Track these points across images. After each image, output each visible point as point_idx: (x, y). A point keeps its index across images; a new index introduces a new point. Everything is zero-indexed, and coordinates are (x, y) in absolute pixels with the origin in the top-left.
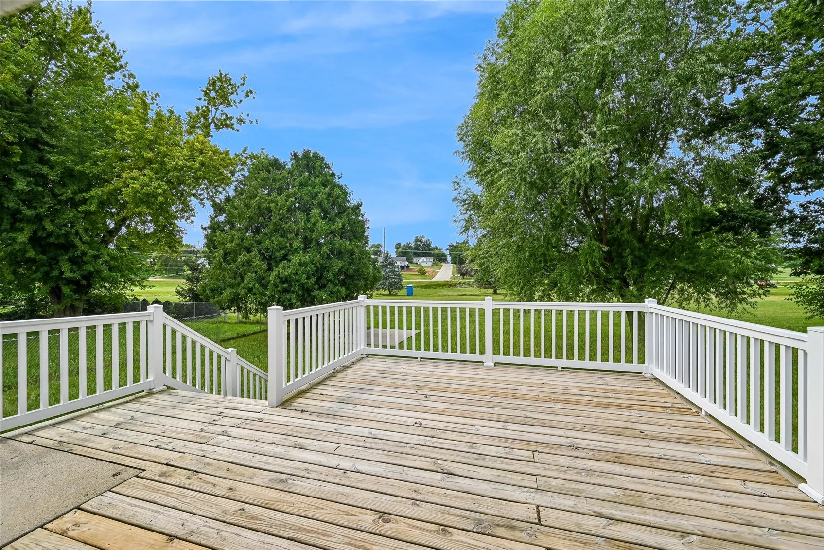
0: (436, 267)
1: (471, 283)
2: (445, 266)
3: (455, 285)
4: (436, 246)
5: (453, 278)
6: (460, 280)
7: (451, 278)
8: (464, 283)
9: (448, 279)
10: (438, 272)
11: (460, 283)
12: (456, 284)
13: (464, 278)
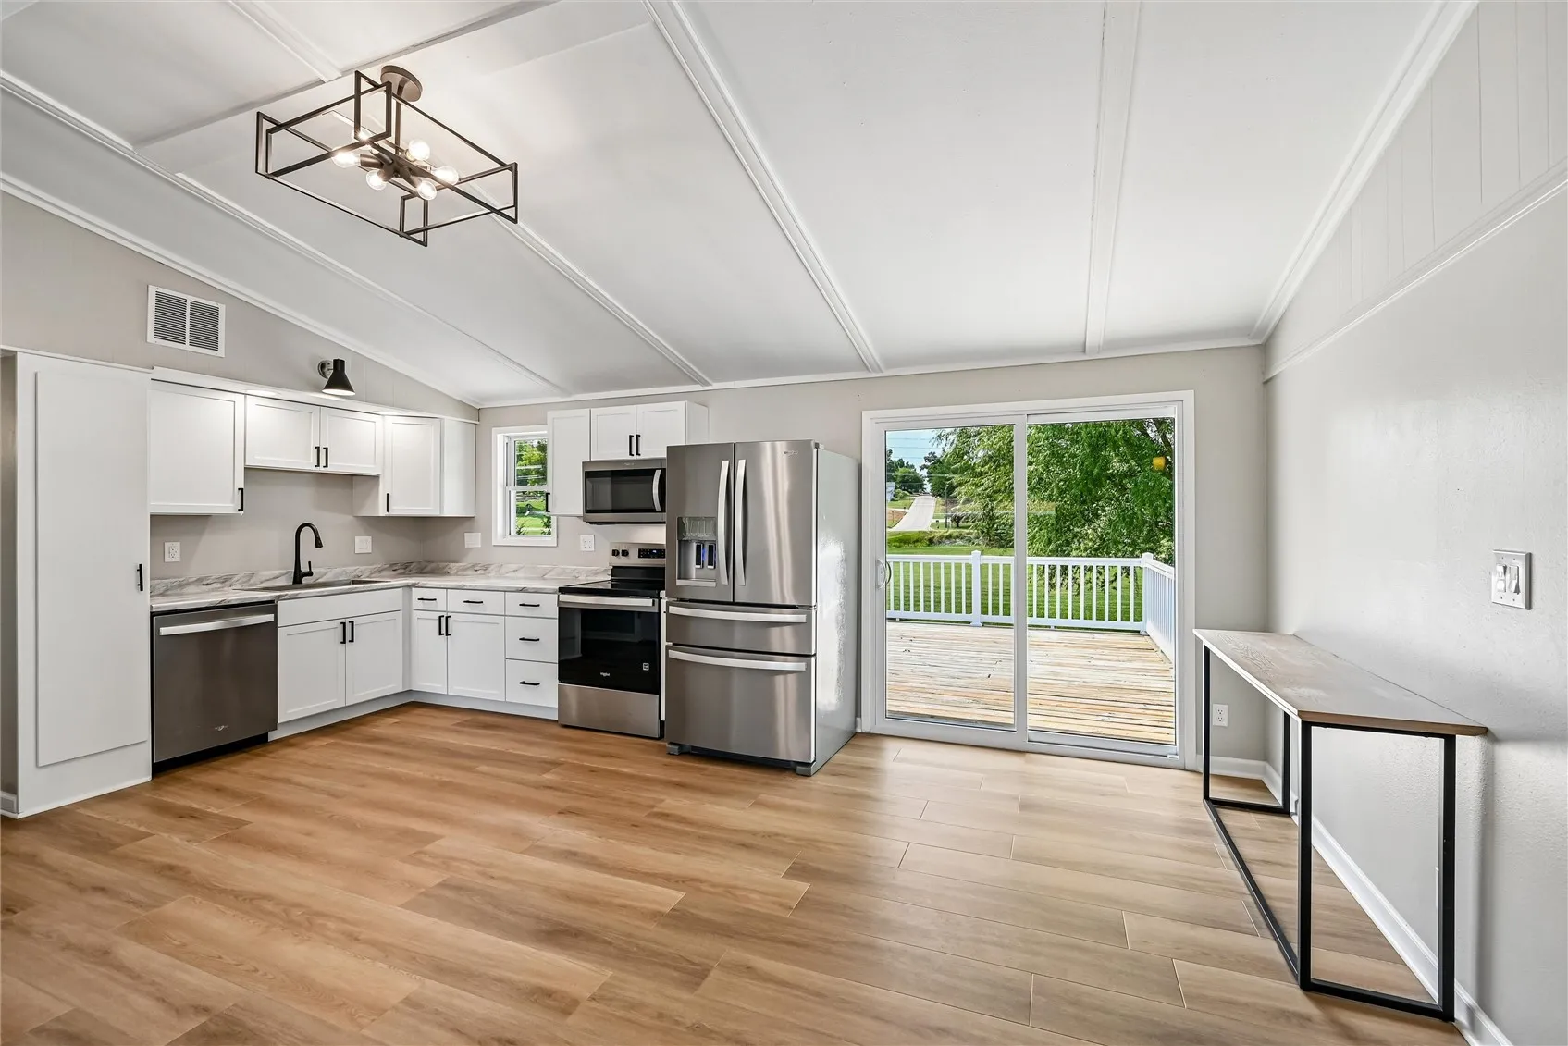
0: (900, 502)
1: (972, 536)
2: (919, 500)
3: (941, 540)
4: (901, 460)
5: (937, 525)
6: (951, 531)
7: (932, 525)
8: (957, 537)
9: (926, 527)
10: (905, 514)
11: (949, 537)
12: (941, 537)
13: (958, 527)
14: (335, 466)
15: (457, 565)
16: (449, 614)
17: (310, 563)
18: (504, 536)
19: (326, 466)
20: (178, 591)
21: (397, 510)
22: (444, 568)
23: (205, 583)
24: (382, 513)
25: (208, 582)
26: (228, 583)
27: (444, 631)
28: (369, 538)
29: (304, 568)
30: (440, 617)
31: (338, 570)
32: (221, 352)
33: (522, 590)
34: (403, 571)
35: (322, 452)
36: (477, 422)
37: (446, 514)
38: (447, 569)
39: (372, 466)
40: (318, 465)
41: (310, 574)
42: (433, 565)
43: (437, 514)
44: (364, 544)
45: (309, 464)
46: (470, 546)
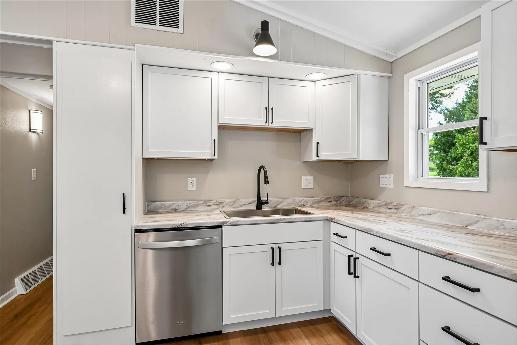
14: (279, 123)
15: (374, 201)
16: (358, 256)
17: (268, 194)
18: (417, 178)
19: (272, 122)
20: (193, 209)
21: (325, 155)
22: (364, 203)
23: (208, 204)
24: (314, 158)
25: (210, 204)
26: (221, 205)
27: (352, 271)
28: (312, 178)
29: (264, 198)
30: (350, 256)
31: (290, 200)
32: (181, 30)
33: (446, 256)
34: (335, 203)
35: (269, 112)
36: (390, 75)
37: (361, 158)
38: (366, 204)
39: (308, 122)
40: (266, 122)
41: (267, 203)
42: (357, 200)
43: (354, 157)
44: (308, 181)
45: (260, 122)
46: (384, 186)
